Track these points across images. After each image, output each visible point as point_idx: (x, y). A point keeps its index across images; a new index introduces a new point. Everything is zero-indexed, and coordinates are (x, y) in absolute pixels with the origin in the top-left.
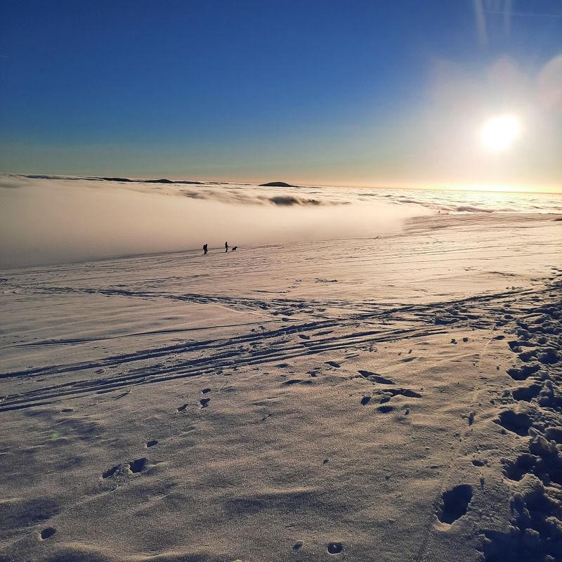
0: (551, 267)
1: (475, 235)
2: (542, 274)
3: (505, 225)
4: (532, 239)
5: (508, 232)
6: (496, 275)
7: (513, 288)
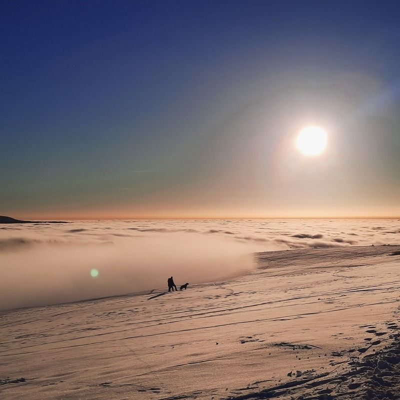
0: (367, 329)
1: (285, 281)
2: (351, 342)
3: (329, 264)
4: (358, 283)
5: (330, 275)
6: (282, 349)
7: (299, 374)
